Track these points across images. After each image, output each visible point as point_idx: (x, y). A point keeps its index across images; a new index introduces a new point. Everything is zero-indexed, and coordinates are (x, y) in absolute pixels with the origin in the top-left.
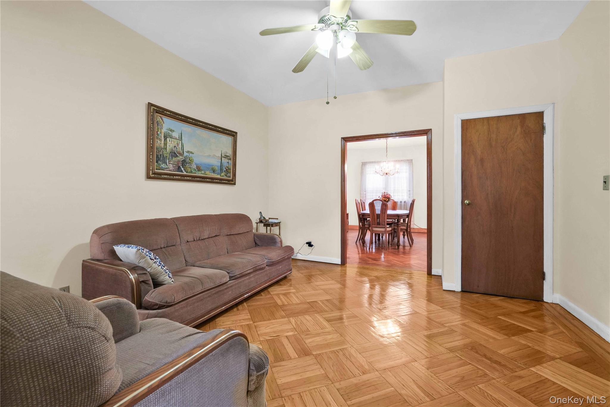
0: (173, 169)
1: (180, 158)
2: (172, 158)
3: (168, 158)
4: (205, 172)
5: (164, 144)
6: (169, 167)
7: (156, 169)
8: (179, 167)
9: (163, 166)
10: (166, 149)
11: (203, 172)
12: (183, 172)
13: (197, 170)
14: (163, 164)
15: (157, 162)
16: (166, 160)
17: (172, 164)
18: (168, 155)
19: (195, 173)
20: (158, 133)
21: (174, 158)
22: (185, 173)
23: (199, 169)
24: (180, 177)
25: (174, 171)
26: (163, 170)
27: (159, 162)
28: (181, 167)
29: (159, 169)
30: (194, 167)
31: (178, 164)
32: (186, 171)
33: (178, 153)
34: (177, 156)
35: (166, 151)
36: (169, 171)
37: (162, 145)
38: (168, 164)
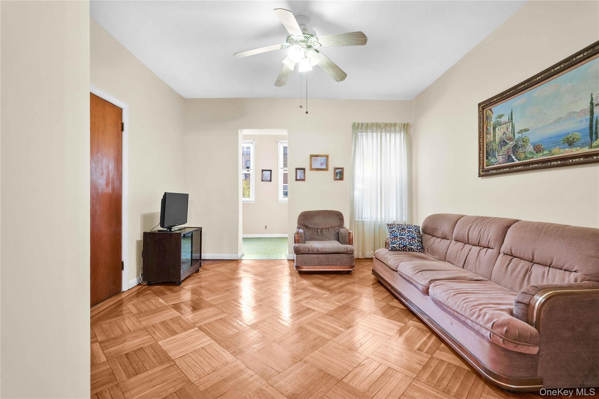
0: (503, 161)
1: (511, 144)
2: (501, 148)
3: (497, 150)
4: (550, 151)
5: (493, 136)
6: (499, 160)
7: (487, 166)
8: (509, 156)
9: (493, 160)
10: (495, 141)
11: (545, 152)
12: (514, 161)
13: (535, 152)
14: (493, 158)
15: (487, 158)
16: (496, 153)
17: (501, 155)
18: (497, 147)
19: (532, 158)
20: (488, 127)
21: (503, 148)
22: (517, 162)
23: (538, 149)
24: (508, 169)
25: (504, 163)
26: (493, 165)
27: (490, 158)
28: (512, 155)
29: (489, 165)
30: (530, 150)
31: (508, 152)
32: (519, 158)
33: (507, 140)
34: (507, 143)
35: (495, 143)
36: (499, 164)
37: (492, 139)
38: (497, 157)
